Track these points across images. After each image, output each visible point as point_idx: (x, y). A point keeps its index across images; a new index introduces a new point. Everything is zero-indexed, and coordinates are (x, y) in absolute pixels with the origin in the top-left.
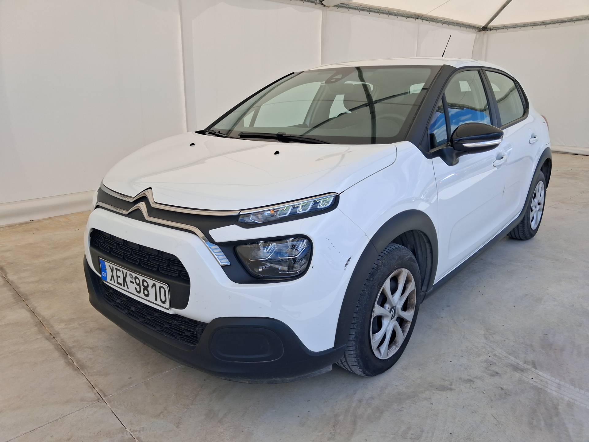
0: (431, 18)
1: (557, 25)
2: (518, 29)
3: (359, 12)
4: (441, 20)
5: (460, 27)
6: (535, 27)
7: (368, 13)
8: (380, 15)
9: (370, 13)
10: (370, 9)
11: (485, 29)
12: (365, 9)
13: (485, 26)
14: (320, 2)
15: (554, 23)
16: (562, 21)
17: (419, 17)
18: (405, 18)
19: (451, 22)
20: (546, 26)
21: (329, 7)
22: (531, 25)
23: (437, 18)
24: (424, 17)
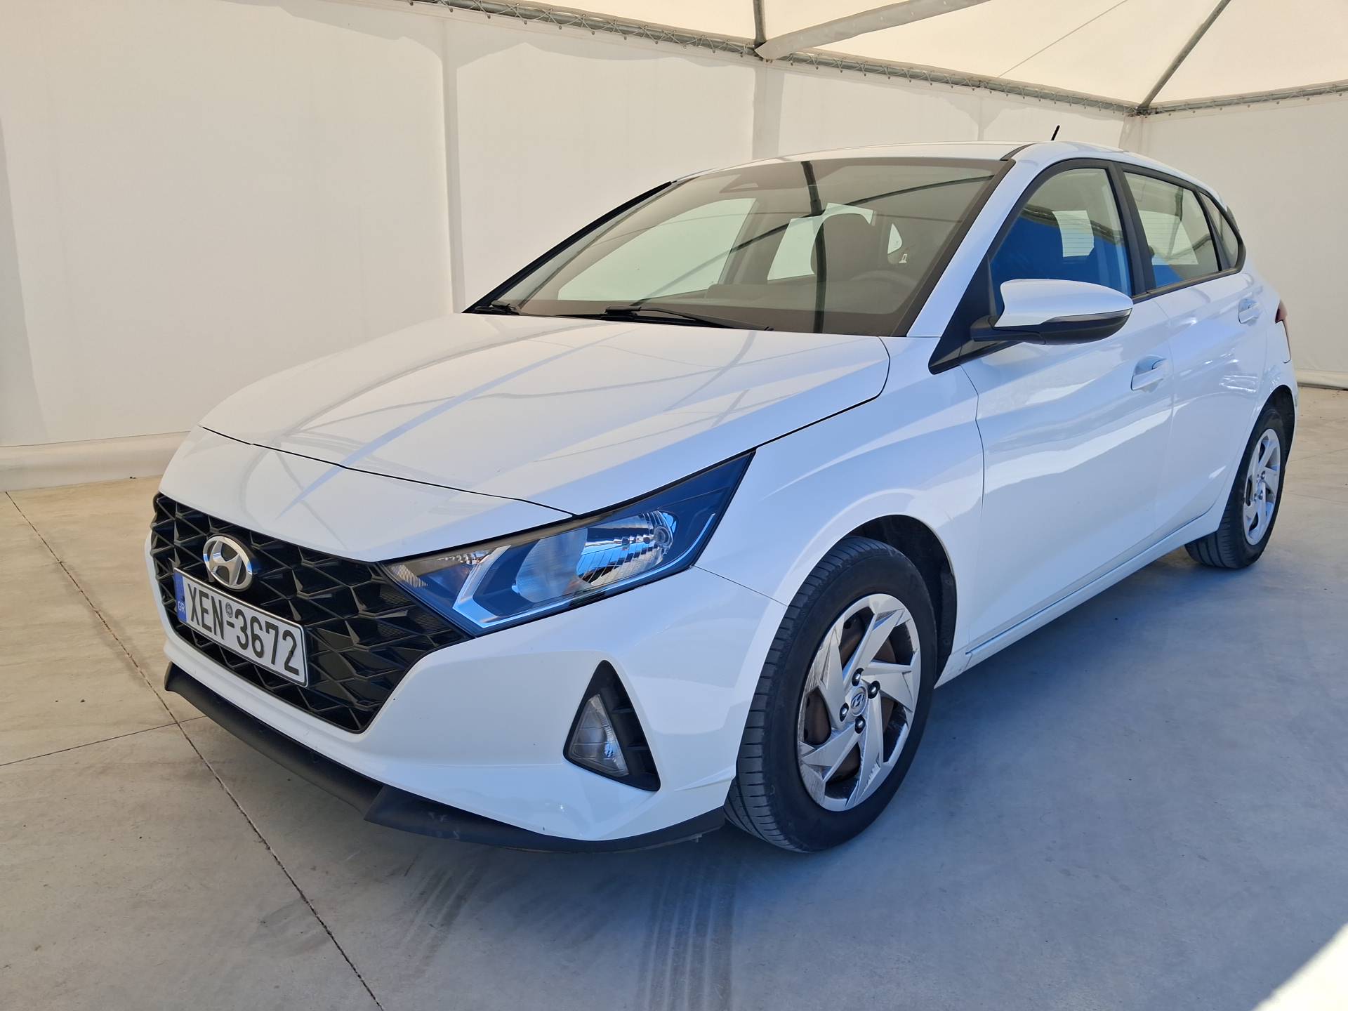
0: (1009, 85)
1: (1304, 100)
2: (1217, 110)
3: (841, 72)
4: (1036, 92)
5: (1084, 105)
6: (1253, 106)
7: (860, 74)
8: (889, 78)
9: (865, 75)
10: (866, 67)
11: (1144, 110)
12: (853, 65)
13: (1143, 103)
14: (752, 52)
15: (1294, 97)
16: (1312, 92)
17: (982, 84)
18: (947, 87)
19: (1062, 96)
20: (1278, 103)
21: (771, 61)
22: (1245, 100)
23: (1026, 86)
24: (994, 84)
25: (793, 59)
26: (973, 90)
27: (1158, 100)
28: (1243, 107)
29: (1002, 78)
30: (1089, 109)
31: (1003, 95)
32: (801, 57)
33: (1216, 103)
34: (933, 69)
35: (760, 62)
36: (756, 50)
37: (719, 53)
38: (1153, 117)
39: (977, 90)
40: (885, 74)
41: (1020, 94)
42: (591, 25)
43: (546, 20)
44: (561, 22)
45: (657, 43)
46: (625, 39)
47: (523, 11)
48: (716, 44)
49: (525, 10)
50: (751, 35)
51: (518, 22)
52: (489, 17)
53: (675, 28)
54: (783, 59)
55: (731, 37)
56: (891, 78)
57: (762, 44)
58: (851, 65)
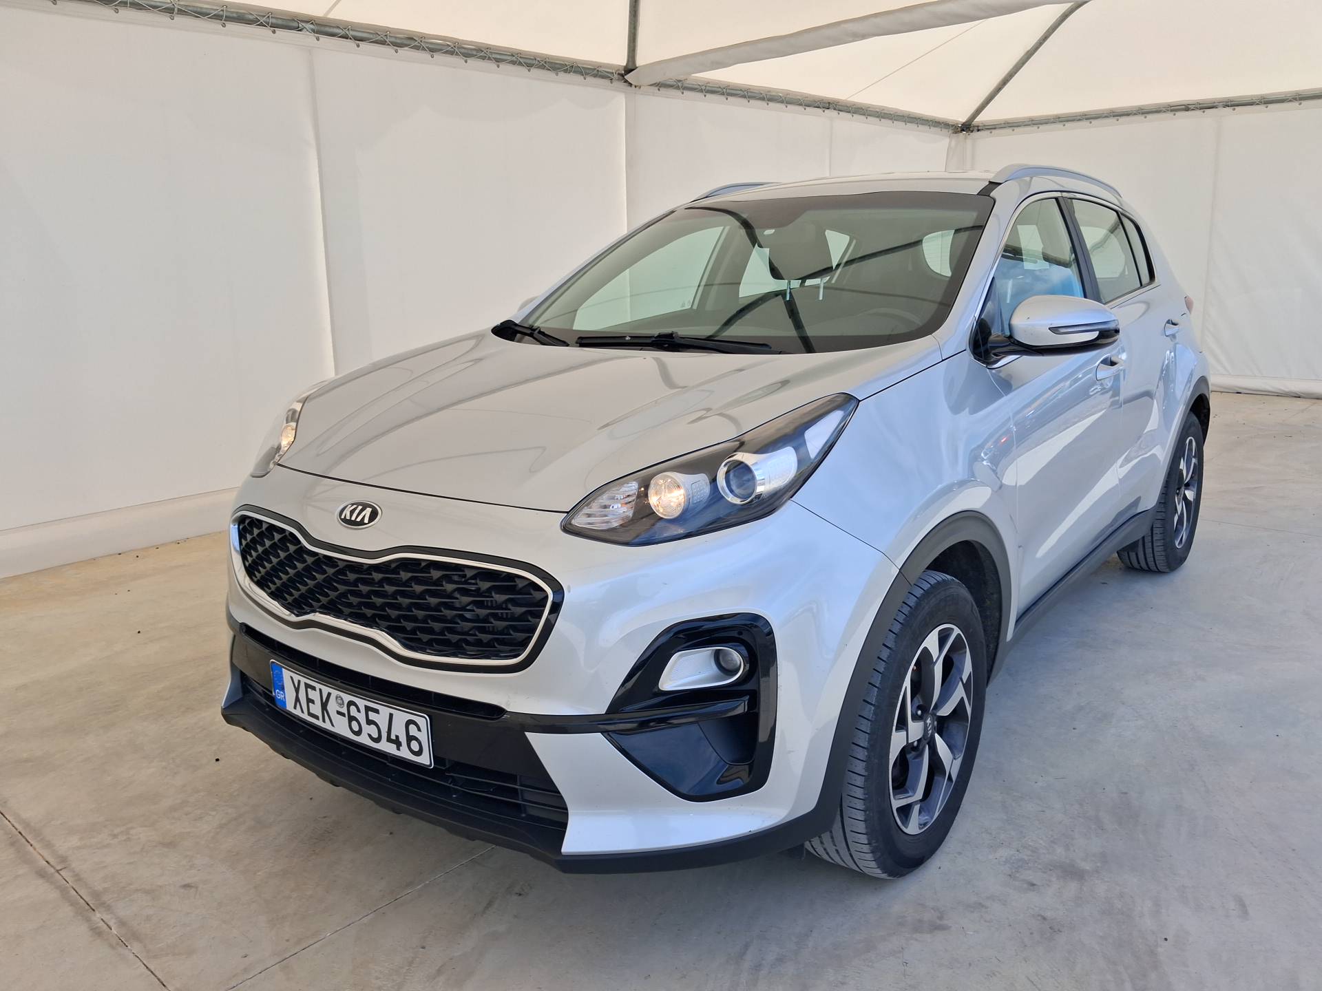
0: (856, 106)
2: (1035, 128)
3: (705, 96)
4: (878, 112)
5: (918, 123)
6: (1068, 125)
7: (723, 98)
8: (749, 102)
9: (727, 99)
10: (728, 91)
11: (967, 127)
12: (716, 89)
13: (965, 122)
14: (621, 78)
15: (1106, 117)
16: (1121, 113)
17: (831, 106)
18: (801, 109)
19: (898, 116)
20: (1091, 123)
21: (640, 87)
22: (1060, 119)
23: (869, 107)
24: (842, 106)
25: (660, 85)
26: (824, 111)
27: (980, 119)
28: (1060, 126)
29: (849, 100)
30: (920, 126)
31: (849, 115)
32: (669, 83)
33: (1033, 122)
34: (788, 93)
35: (629, 88)
36: (626, 77)
37: (590, 79)
38: (975, 134)
39: (827, 111)
40: (744, 97)
41: (864, 115)
42: (465, 53)
43: (417, 48)
44: (433, 50)
45: (529, 70)
46: (498, 66)
47: (393, 40)
48: (587, 71)
49: (396, 38)
50: (621, 60)
51: (389, 50)
52: (358, 46)
53: (546, 55)
54: (652, 85)
55: (601, 63)
56: (751, 101)
57: (632, 70)
58: (713, 89)
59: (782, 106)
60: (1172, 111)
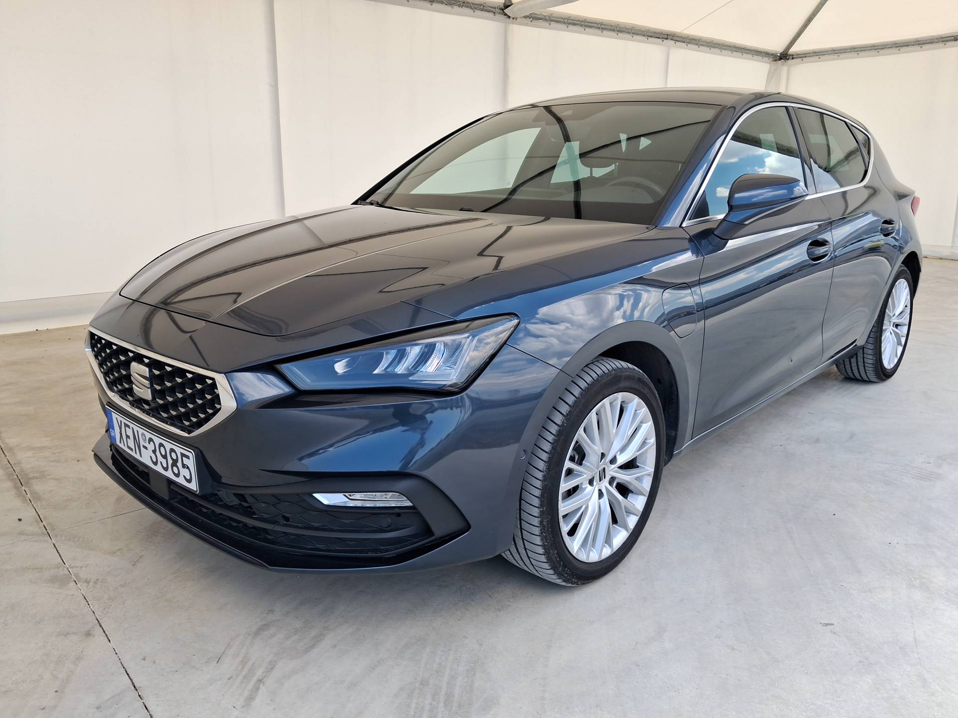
0: (689, 38)
1: (895, 50)
2: (836, 56)
3: (568, 27)
4: (708, 43)
5: (741, 52)
6: (861, 54)
7: (582, 29)
8: (602, 32)
9: (585, 30)
10: (586, 24)
11: (784, 56)
12: (576, 22)
13: (783, 52)
14: (502, 11)
15: (889, 48)
16: (902, 45)
17: (669, 37)
18: (644, 38)
19: (724, 46)
20: (878, 52)
21: (517, 19)
22: (856, 50)
23: (701, 39)
24: (678, 37)
25: (532, 19)
26: (663, 41)
27: (793, 50)
28: (855, 54)
29: (683, 32)
30: (744, 54)
31: (684, 45)
32: (538, 16)
33: (835, 52)
34: (633, 26)
35: (508, 19)
36: (505, 11)
37: (478, 12)
38: (790, 62)
39: (665, 41)
40: (599, 29)
41: (697, 44)
45: (431, 5)
48: (476, 6)
54: (526, 17)
56: (604, 32)
57: (509, 6)
58: (574, 22)
59: (629, 36)
60: (942, 42)
